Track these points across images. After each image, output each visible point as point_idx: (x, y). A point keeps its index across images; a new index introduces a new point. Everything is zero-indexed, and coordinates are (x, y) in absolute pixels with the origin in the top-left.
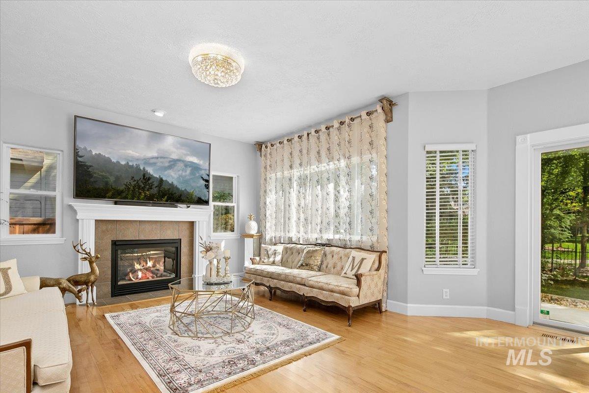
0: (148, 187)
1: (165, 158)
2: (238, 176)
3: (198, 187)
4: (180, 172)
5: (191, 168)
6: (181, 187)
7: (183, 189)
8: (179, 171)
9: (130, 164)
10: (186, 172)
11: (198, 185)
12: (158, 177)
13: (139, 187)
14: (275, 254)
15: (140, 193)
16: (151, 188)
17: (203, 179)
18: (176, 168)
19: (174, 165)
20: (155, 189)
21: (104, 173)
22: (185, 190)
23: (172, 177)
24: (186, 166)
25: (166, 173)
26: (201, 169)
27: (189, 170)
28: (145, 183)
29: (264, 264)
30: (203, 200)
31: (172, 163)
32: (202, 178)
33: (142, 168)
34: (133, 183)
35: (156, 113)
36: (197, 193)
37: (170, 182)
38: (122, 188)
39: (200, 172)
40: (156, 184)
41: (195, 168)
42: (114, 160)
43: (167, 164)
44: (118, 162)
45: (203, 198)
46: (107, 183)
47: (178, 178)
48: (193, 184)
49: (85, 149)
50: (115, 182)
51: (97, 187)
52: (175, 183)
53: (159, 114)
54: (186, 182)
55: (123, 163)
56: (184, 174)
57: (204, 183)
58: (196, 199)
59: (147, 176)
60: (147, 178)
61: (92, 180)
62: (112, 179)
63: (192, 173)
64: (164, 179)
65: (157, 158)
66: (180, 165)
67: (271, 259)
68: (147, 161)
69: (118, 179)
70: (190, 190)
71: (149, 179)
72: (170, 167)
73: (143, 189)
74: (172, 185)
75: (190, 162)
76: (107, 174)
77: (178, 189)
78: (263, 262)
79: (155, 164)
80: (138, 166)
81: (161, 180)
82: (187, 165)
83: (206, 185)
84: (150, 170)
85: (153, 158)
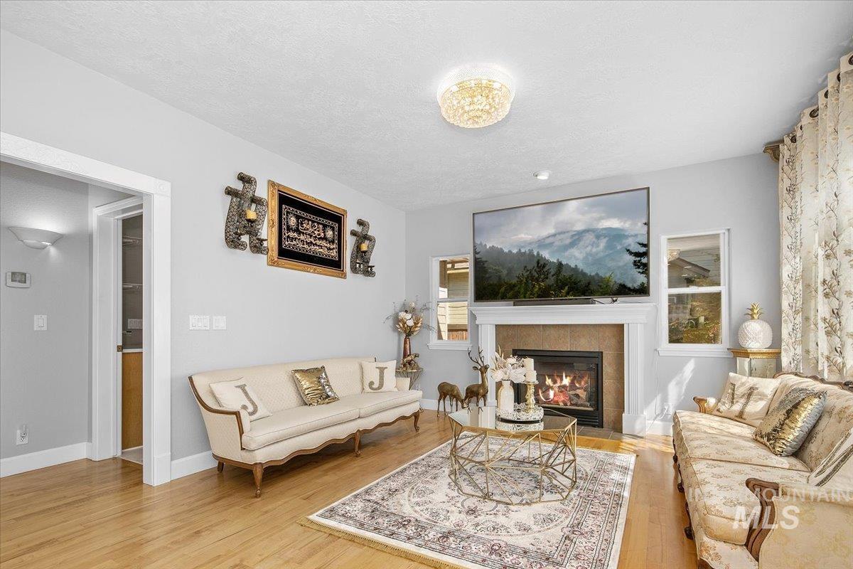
0: (542, 276)
1: (564, 233)
2: (729, 230)
3: (619, 267)
4: (589, 248)
5: (607, 239)
6: (590, 271)
7: (593, 274)
8: (587, 246)
9: (523, 251)
10: (598, 246)
11: (621, 264)
12: (555, 261)
13: (532, 277)
14: (750, 395)
15: (534, 286)
16: (547, 278)
17: (631, 253)
18: (581, 243)
19: (579, 240)
20: (552, 279)
21: (497, 268)
22: (597, 274)
23: (576, 259)
24: (598, 237)
25: (567, 254)
26: (627, 237)
27: (603, 243)
28: (540, 271)
29: (718, 413)
30: (629, 289)
31: (577, 237)
32: (628, 250)
33: (535, 254)
34: (525, 274)
35: (538, 177)
36: (618, 276)
37: (573, 266)
38: (514, 281)
39: (624, 241)
40: (553, 271)
41: (615, 236)
42: (506, 250)
43: (568, 241)
44: (510, 251)
45: (630, 285)
46: (500, 278)
47: (584, 258)
48: (611, 264)
49: (481, 244)
50: (507, 274)
51: (491, 282)
52: (581, 266)
53: (543, 177)
54: (598, 262)
55: (515, 251)
56: (594, 250)
57: (632, 258)
58: (616, 287)
59: (542, 263)
60: (541, 265)
61: (487, 276)
62: (505, 272)
63: (609, 246)
64: (564, 262)
65: (554, 235)
66: (590, 238)
67: (737, 408)
68: (542, 243)
69: (510, 271)
70: (604, 273)
71: (544, 266)
72: (572, 245)
73: (537, 280)
74: (575, 269)
75: (605, 229)
76: (500, 268)
77: (584, 274)
78: (718, 410)
79: (551, 244)
80: (531, 251)
81: (560, 264)
82: (599, 234)
83: (635, 261)
84: (546, 254)
85: (549, 237)
